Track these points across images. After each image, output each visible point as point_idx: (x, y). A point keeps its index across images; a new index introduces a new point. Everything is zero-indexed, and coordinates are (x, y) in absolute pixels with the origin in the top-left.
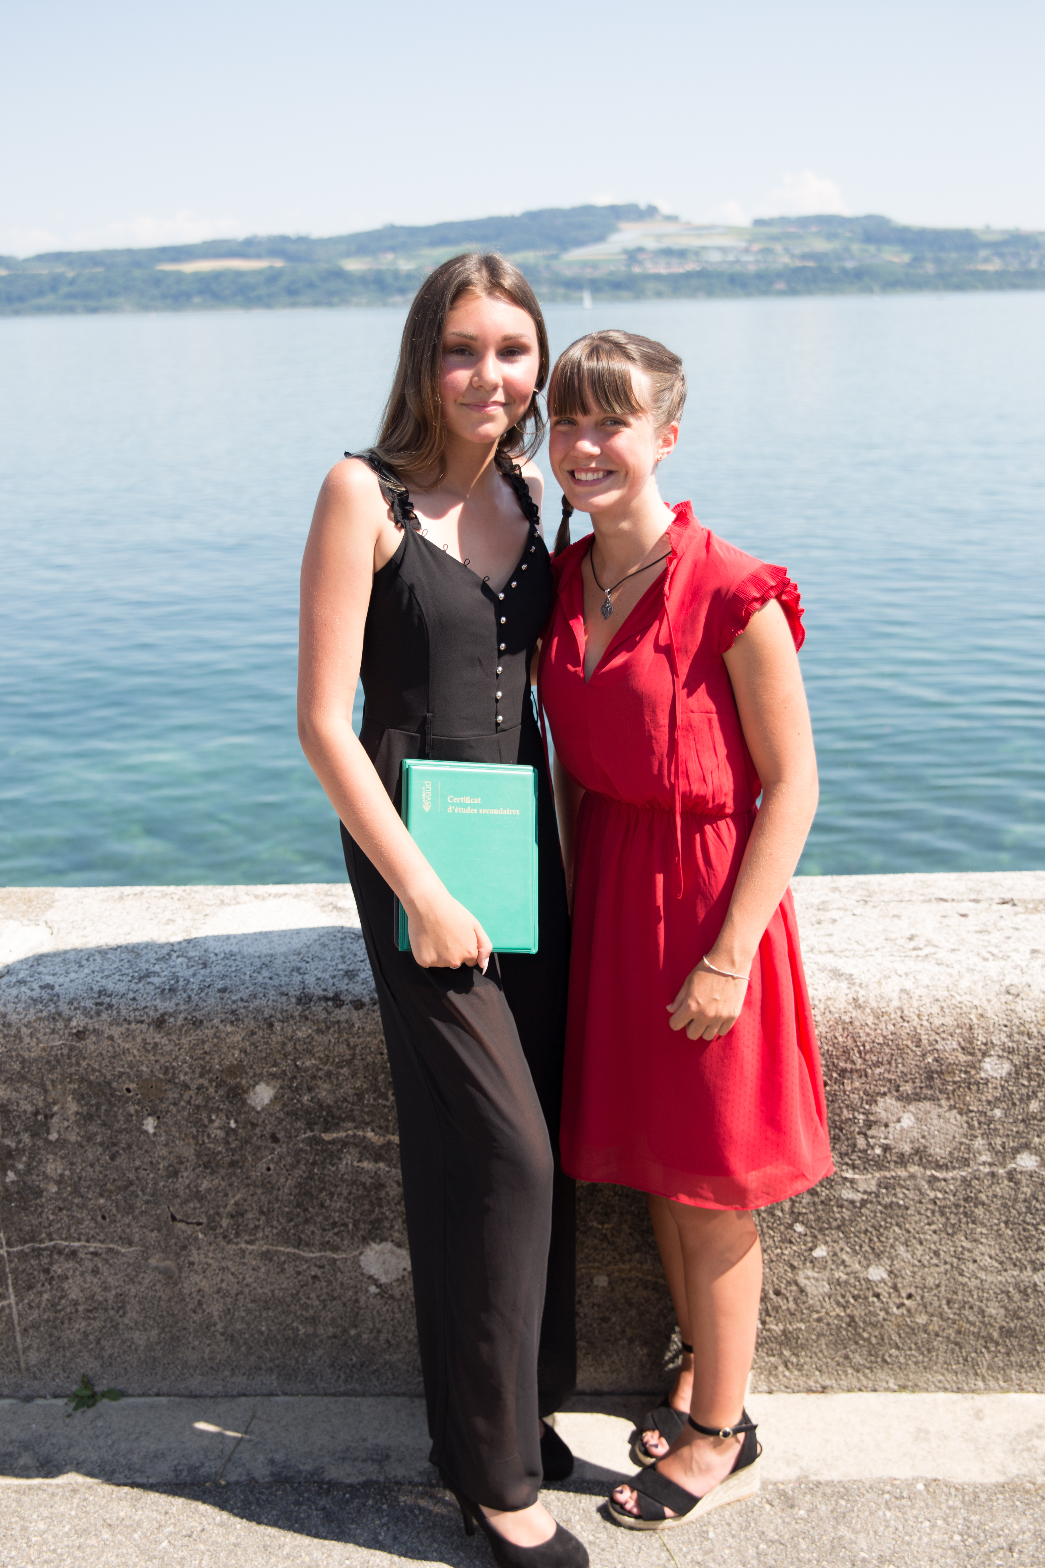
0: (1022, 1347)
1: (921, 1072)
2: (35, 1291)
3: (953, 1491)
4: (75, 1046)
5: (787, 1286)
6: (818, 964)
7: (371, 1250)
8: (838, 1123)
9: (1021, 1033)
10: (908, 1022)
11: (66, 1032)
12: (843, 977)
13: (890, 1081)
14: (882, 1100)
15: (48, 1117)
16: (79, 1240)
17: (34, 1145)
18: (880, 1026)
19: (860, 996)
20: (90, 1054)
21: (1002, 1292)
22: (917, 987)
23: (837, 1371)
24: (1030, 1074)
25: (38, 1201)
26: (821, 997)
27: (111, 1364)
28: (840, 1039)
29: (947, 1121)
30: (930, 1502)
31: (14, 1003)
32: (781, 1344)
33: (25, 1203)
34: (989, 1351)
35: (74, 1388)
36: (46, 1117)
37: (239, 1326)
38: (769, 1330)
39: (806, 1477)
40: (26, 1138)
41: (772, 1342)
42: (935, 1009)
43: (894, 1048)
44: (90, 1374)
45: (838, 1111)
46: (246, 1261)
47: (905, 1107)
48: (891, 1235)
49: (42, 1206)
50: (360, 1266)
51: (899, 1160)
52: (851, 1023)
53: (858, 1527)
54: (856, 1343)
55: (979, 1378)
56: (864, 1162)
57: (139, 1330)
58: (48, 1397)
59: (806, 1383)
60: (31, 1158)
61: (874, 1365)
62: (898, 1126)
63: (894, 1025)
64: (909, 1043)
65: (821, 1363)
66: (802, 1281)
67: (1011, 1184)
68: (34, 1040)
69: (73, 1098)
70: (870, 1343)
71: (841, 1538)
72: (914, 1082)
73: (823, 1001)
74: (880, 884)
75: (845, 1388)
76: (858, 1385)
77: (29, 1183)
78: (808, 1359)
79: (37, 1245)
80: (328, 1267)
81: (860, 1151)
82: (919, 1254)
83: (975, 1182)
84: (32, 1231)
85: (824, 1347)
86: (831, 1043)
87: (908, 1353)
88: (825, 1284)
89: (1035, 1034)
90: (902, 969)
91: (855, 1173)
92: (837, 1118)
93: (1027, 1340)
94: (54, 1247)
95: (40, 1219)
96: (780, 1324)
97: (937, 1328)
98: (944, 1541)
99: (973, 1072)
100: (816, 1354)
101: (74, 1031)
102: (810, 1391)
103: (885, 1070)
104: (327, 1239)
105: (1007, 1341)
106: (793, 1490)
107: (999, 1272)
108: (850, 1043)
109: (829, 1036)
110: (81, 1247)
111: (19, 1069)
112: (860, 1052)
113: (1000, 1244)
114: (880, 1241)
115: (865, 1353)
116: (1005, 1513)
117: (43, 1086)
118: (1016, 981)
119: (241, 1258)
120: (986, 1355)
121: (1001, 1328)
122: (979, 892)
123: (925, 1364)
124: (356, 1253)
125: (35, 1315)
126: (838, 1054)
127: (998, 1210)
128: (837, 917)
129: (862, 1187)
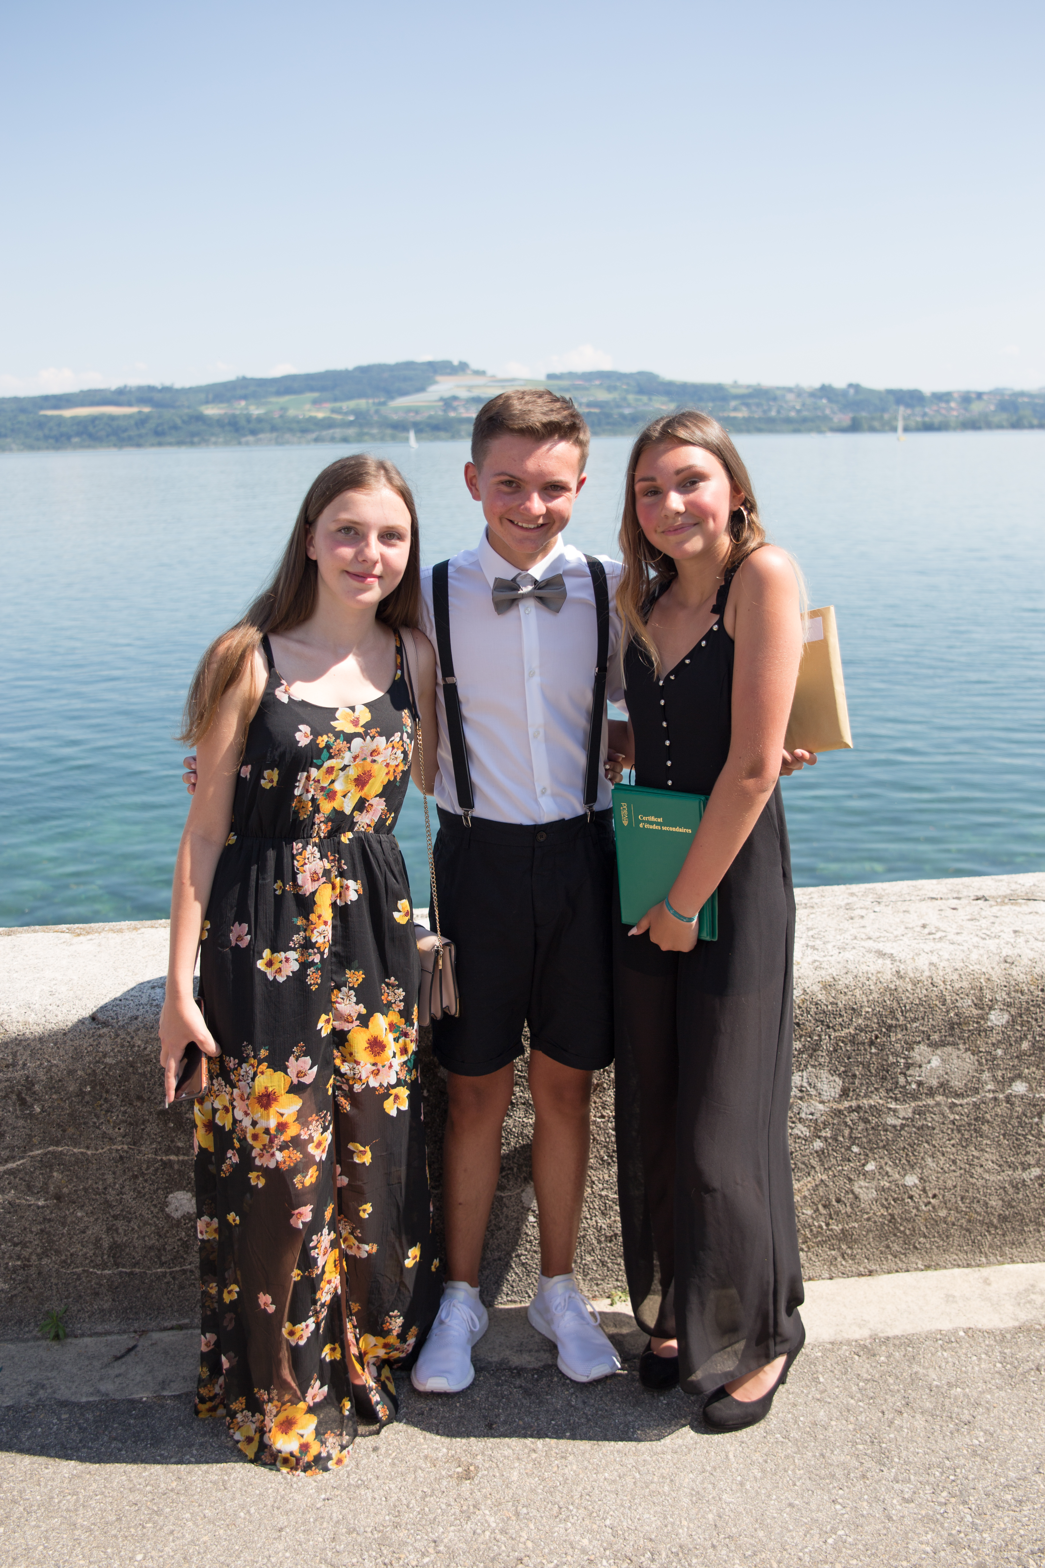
0: (1014, 1229)
1: (946, 1024)
3: (985, 1334)
5: (845, 1194)
9: (1016, 991)
10: (937, 987)
12: (886, 956)
13: (923, 1032)
14: (918, 1047)
18: (917, 991)
19: (900, 969)
21: (1001, 1188)
22: (941, 961)
23: (880, 1258)
24: (1022, 1021)
28: (888, 1002)
29: (964, 1060)
30: (972, 1343)
32: (839, 1240)
34: (990, 1234)
38: (831, 1230)
39: (876, 1335)
42: (955, 977)
43: (927, 1007)
45: (885, 1057)
47: (933, 1051)
48: (922, 1150)
50: (521, 1201)
51: (929, 1092)
52: (896, 989)
53: (927, 1364)
54: (895, 1235)
55: (983, 1255)
56: (904, 1095)
59: (857, 1269)
61: (908, 1251)
62: (929, 1066)
63: (926, 990)
64: (937, 1002)
65: (869, 1252)
66: (857, 1190)
67: (1008, 1105)
70: (905, 1234)
71: (916, 1373)
72: (940, 1032)
74: (884, 890)
75: (886, 1270)
78: (859, 1251)
81: (901, 1087)
82: (941, 1163)
83: (983, 1106)
85: (871, 1240)
87: (933, 1240)
88: (873, 1191)
89: (1026, 991)
90: (927, 948)
91: (897, 1104)
92: (884, 1063)
93: (1018, 1223)
97: (953, 1219)
98: (990, 1368)
100: (865, 1246)
102: (860, 1275)
103: (920, 1024)
105: (1004, 1225)
106: (871, 1344)
107: (998, 1173)
108: (895, 1005)
109: (880, 1000)
112: (902, 1012)
113: (999, 1152)
114: (914, 1155)
115: (901, 1242)
116: (1027, 1345)
118: (1010, 953)
120: (988, 1237)
121: (1000, 1215)
122: (958, 892)
123: (945, 1247)
124: (519, 1191)
126: (887, 1013)
127: (998, 1125)
128: (863, 914)
129: (902, 1114)
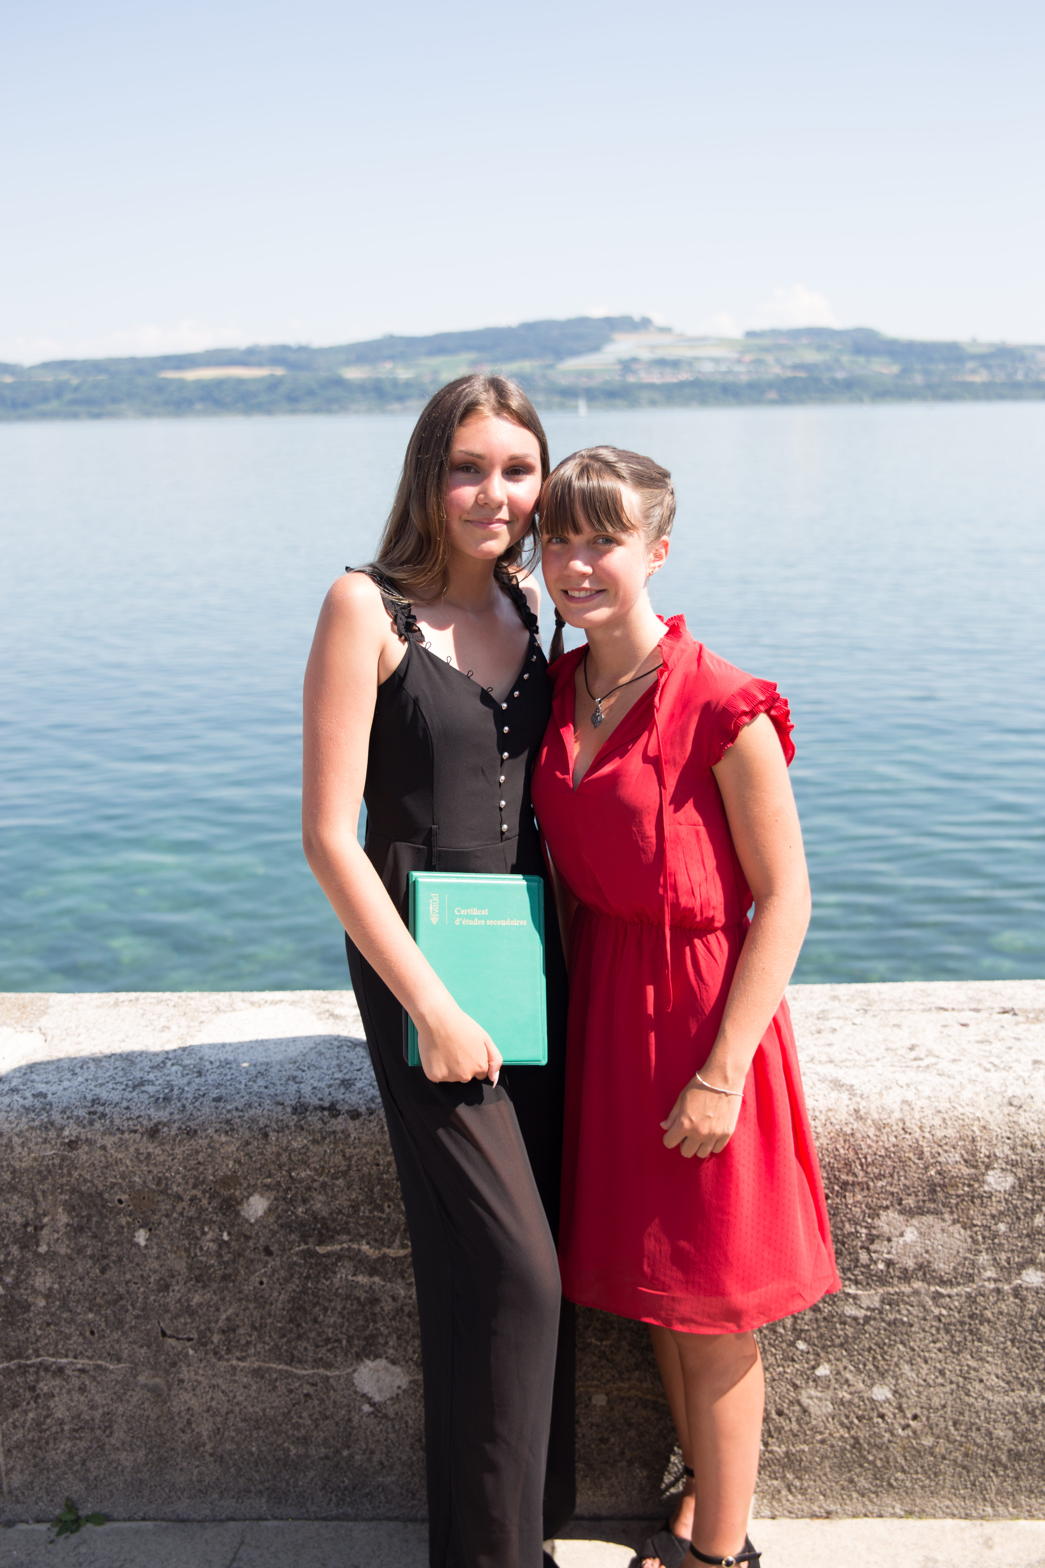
0: (1031, 1471)
1: (924, 1185)
2: (20, 1409)
4: (67, 1156)
5: (789, 1405)
6: (817, 1074)
7: (365, 1367)
8: (840, 1237)
9: (1024, 1146)
10: (910, 1134)
11: (59, 1141)
12: (844, 1088)
13: (892, 1194)
14: (885, 1213)
15: (38, 1228)
16: (67, 1356)
17: (23, 1257)
18: (882, 1138)
19: (861, 1107)
20: (82, 1164)
21: (1010, 1413)
22: (919, 1099)
23: (841, 1495)
24: (1034, 1187)
25: (26, 1316)
26: (821, 1108)
27: (96, 1486)
28: (842, 1151)
29: (951, 1235)
31: (6, 1112)
32: (784, 1467)
33: (12, 1317)
34: (997, 1476)
35: (58, 1512)
36: (36, 1228)
37: (229, 1446)
38: (771, 1452)
40: (15, 1250)
41: (775, 1465)
42: (937, 1121)
43: (896, 1160)
44: (75, 1497)
45: (840, 1225)
46: (237, 1378)
47: (907, 1221)
48: (895, 1353)
49: (29, 1321)
50: (353, 1384)
51: (902, 1276)
52: (852, 1134)
54: (861, 1466)
55: (988, 1504)
56: (867, 1278)
57: (126, 1450)
58: (31, 1522)
59: (810, 1508)
60: (20, 1271)
61: (880, 1489)
62: (901, 1241)
63: (896, 1137)
64: (911, 1155)
65: (825, 1487)
66: (805, 1401)
67: (1017, 1301)
68: (26, 1149)
69: (64, 1210)
70: (875, 1466)
72: (916, 1196)
73: (824, 1112)
74: (879, 993)
75: (850, 1513)
76: (864, 1511)
77: (17, 1297)
78: (812, 1483)
79: (23, 1362)
80: (320, 1384)
81: (863, 1266)
82: (924, 1372)
83: (980, 1299)
84: (19, 1347)
85: (828, 1470)
86: (832, 1155)
87: (915, 1476)
88: (829, 1403)
89: (1039, 1146)
90: (903, 1079)
91: (858, 1289)
92: (839, 1232)
93: (1037, 1464)
94: (41, 1363)
95: (27, 1335)
96: (783, 1446)
97: (943, 1451)
99: (976, 1185)
100: (819, 1477)
101: (67, 1140)
102: (814, 1516)
103: (888, 1183)
104: (320, 1355)
105: (1016, 1465)
107: (1006, 1393)
108: (851, 1155)
109: (830, 1148)
110: (68, 1363)
111: (9, 1179)
112: (861, 1165)
113: (1006, 1363)
114: (884, 1359)
115: (870, 1476)
117: (33, 1196)
118: (1018, 1092)
119: (232, 1375)
120: (995, 1479)
121: (1010, 1451)
122: (979, 1001)
123: (932, 1488)
124: (350, 1370)
125: (20, 1435)
126: (840, 1166)
127: (1004, 1327)
128: (836, 1027)
129: (865, 1303)
